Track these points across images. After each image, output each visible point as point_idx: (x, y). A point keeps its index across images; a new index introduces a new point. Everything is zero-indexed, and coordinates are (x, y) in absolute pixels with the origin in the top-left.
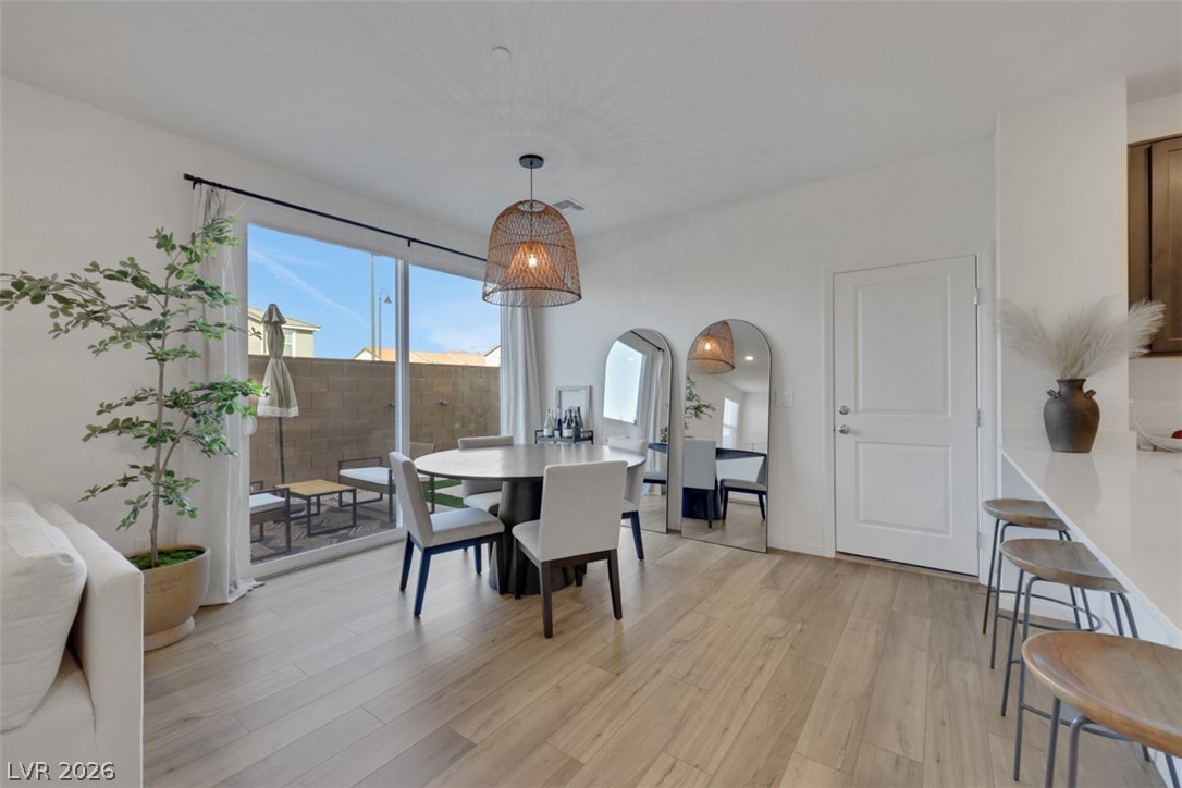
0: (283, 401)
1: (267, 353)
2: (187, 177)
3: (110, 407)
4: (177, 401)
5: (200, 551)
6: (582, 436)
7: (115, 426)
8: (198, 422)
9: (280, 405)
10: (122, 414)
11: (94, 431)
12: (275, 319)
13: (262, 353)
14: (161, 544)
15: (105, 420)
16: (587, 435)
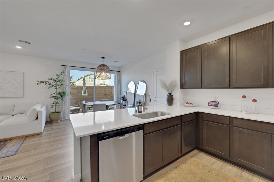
0: (85, 93)
1: (83, 85)
2: (62, 65)
3: (52, 94)
4: (59, 94)
5: (61, 112)
6: (124, 100)
7: (52, 97)
8: (62, 97)
9: (85, 94)
10: (53, 95)
11: (51, 97)
12: (84, 80)
13: (82, 85)
14: (56, 111)
15: (51, 96)
16: (126, 100)
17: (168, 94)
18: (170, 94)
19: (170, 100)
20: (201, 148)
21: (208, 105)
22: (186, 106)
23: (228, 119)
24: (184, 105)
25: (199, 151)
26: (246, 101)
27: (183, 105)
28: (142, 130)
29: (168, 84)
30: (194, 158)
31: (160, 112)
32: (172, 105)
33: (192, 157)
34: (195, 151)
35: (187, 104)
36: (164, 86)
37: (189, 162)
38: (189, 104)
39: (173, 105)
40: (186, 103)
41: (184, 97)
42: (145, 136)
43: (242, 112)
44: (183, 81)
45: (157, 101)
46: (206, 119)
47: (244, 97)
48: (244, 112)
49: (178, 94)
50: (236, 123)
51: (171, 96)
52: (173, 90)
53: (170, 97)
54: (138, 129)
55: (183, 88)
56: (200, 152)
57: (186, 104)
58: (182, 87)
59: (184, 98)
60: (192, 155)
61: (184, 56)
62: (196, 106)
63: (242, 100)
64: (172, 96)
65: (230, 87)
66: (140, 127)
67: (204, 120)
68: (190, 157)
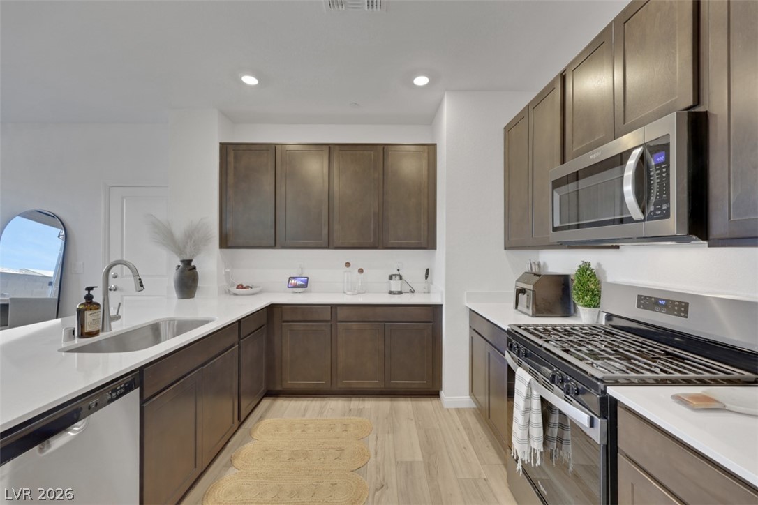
17: (180, 264)
18: (187, 263)
19: (188, 281)
20: (279, 388)
21: (288, 287)
22: (235, 294)
23: (330, 310)
24: (228, 292)
25: (271, 398)
26: (350, 271)
27: (226, 293)
28: (138, 389)
29: (179, 232)
30: (266, 420)
31: (170, 321)
32: (194, 297)
33: (261, 418)
34: (266, 402)
35: (237, 288)
36: (166, 237)
37: (258, 432)
38: (245, 288)
39: (196, 296)
40: (235, 287)
41: (229, 270)
42: (145, 405)
43: (344, 292)
44: (229, 226)
45: (122, 290)
46: (289, 319)
47: (348, 265)
48: (348, 293)
49: (210, 263)
50: (341, 314)
51: (190, 270)
52: (197, 250)
53: (188, 273)
54: (122, 390)
55: (229, 244)
56: (275, 400)
57: (234, 290)
58: (225, 243)
59: (227, 273)
60: (260, 415)
61: (231, 159)
62: (260, 292)
63: (346, 271)
64: (194, 268)
65: (329, 245)
66: (130, 379)
67: (284, 322)
68: (256, 423)
